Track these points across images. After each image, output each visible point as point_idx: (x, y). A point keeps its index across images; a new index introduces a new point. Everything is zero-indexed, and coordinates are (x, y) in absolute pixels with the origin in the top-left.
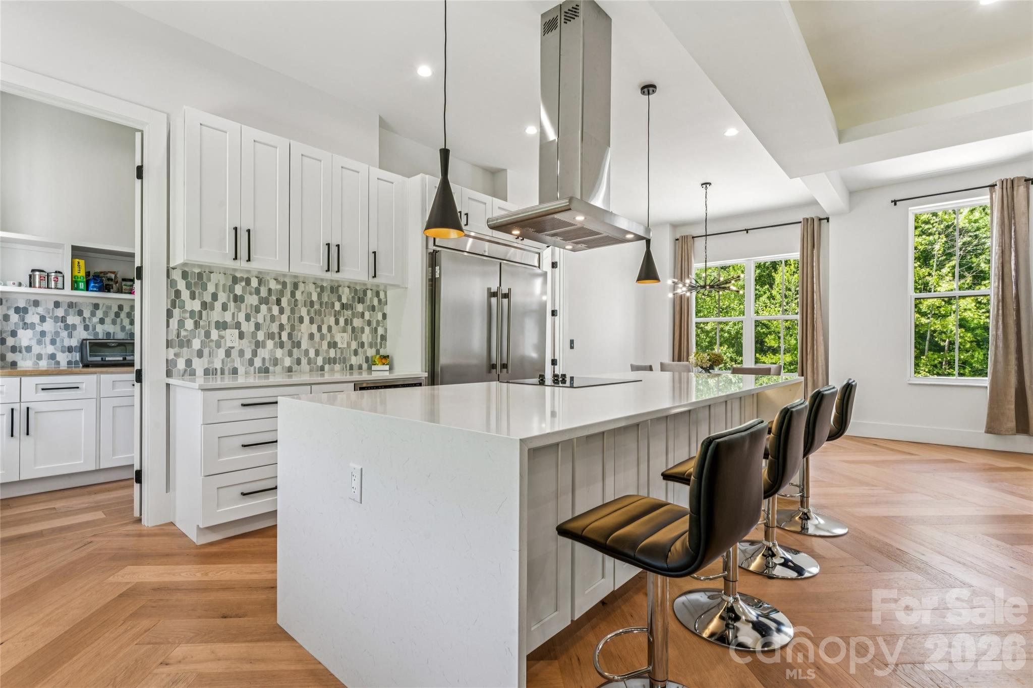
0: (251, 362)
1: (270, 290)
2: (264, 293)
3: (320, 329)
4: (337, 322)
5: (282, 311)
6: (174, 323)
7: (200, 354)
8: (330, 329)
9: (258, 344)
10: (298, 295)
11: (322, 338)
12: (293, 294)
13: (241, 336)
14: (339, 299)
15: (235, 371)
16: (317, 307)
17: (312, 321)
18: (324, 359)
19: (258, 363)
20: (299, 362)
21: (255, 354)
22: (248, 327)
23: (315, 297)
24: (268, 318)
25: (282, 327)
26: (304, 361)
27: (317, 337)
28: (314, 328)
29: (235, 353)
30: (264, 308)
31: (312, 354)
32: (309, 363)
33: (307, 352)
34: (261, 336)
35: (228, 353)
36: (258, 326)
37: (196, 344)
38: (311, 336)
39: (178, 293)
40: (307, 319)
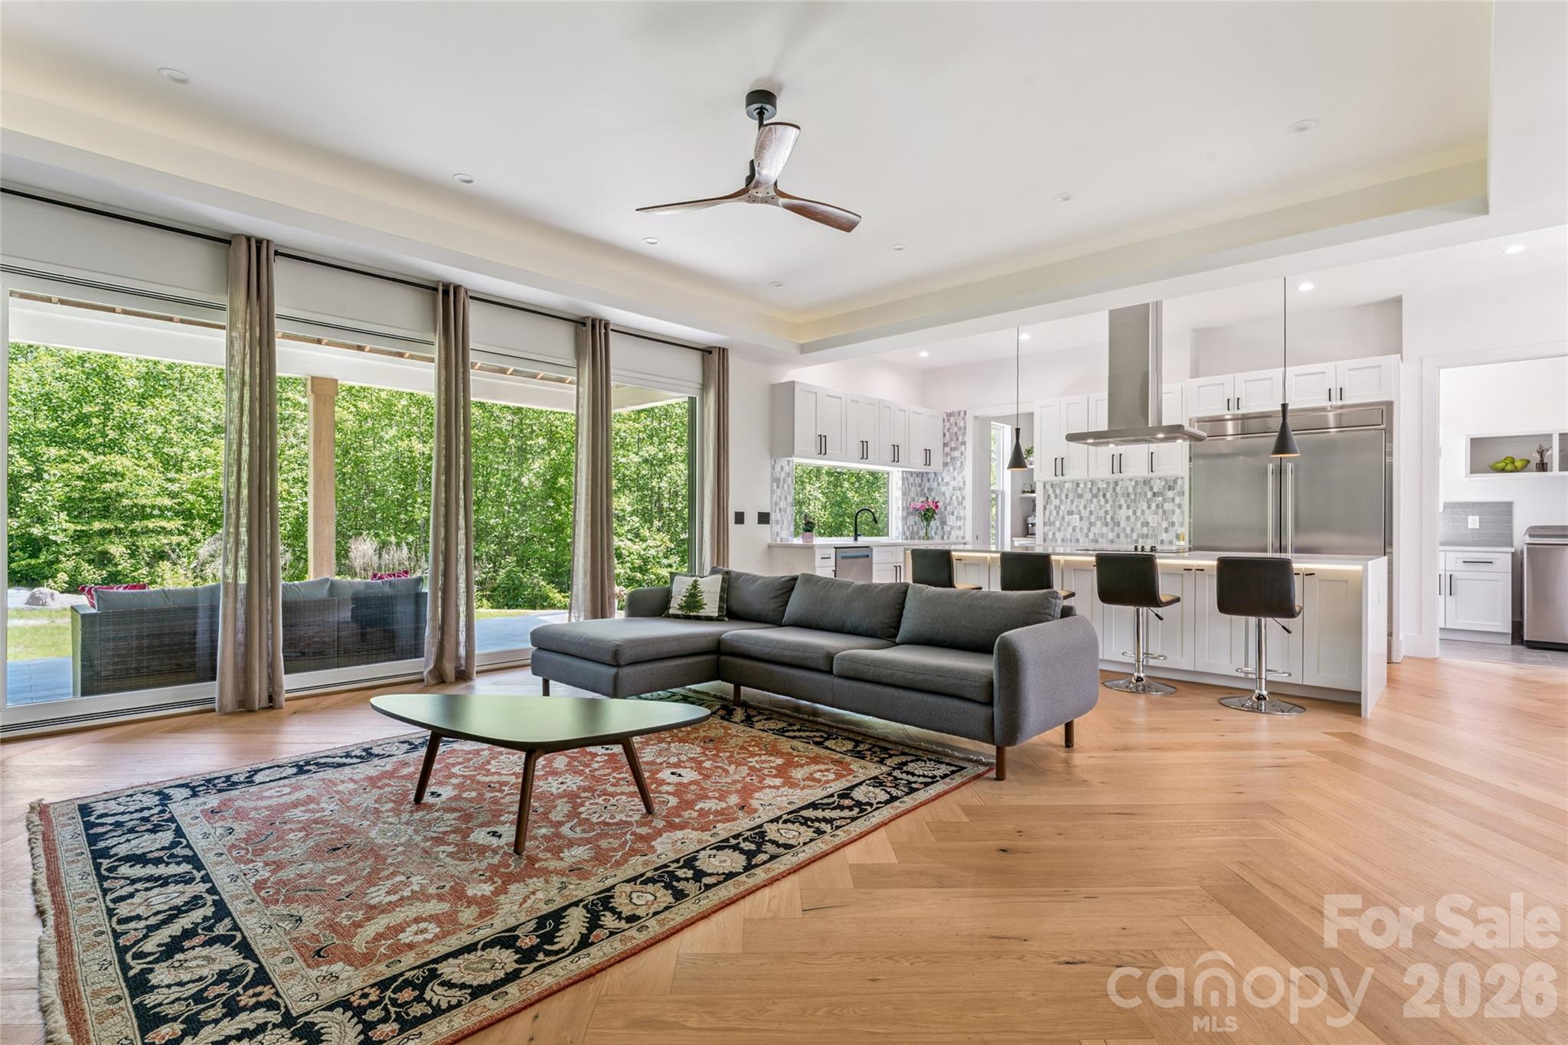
0: (1087, 535)
1: (1099, 488)
2: (1095, 491)
3: (1135, 512)
4: (1149, 507)
5: (1106, 502)
6: (1047, 512)
7: (1059, 530)
8: (1143, 512)
9: (1091, 524)
10: (1118, 489)
11: (1137, 519)
12: (1114, 489)
13: (1081, 519)
14: (1151, 488)
15: (1078, 541)
16: (1132, 497)
17: (1128, 507)
18: (1138, 535)
19: (1091, 536)
20: (1118, 536)
21: (1089, 530)
22: (1085, 513)
23: (1130, 490)
24: (1098, 508)
25: (1106, 512)
26: (1122, 536)
27: (1133, 518)
28: (1131, 512)
29: (1078, 530)
30: (1095, 500)
31: (1128, 531)
32: (1126, 537)
33: (1124, 530)
34: (1093, 519)
35: (1074, 529)
36: (1091, 513)
37: (1058, 524)
38: (1128, 518)
39: (1049, 496)
40: (1124, 506)
